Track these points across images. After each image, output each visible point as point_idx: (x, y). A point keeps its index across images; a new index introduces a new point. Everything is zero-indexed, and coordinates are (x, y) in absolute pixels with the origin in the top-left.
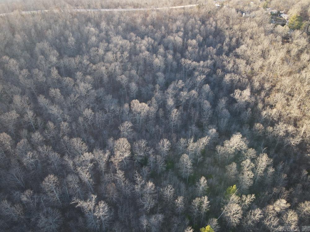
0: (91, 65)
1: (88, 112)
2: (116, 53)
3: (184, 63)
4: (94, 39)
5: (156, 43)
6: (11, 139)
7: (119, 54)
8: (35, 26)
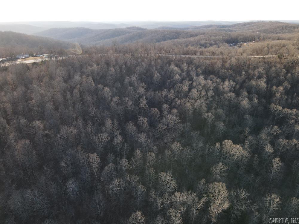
0: (177, 99)
1: (176, 146)
2: (201, 91)
3: (274, 109)
4: (177, 77)
5: (238, 86)
6: (99, 161)
7: (203, 92)
8: (126, 63)
